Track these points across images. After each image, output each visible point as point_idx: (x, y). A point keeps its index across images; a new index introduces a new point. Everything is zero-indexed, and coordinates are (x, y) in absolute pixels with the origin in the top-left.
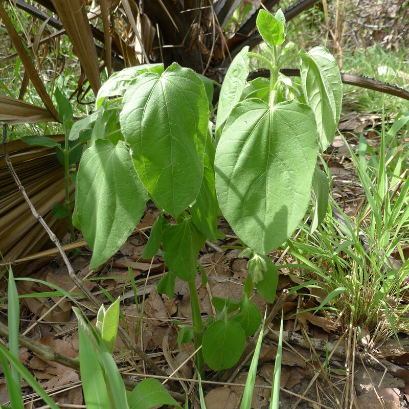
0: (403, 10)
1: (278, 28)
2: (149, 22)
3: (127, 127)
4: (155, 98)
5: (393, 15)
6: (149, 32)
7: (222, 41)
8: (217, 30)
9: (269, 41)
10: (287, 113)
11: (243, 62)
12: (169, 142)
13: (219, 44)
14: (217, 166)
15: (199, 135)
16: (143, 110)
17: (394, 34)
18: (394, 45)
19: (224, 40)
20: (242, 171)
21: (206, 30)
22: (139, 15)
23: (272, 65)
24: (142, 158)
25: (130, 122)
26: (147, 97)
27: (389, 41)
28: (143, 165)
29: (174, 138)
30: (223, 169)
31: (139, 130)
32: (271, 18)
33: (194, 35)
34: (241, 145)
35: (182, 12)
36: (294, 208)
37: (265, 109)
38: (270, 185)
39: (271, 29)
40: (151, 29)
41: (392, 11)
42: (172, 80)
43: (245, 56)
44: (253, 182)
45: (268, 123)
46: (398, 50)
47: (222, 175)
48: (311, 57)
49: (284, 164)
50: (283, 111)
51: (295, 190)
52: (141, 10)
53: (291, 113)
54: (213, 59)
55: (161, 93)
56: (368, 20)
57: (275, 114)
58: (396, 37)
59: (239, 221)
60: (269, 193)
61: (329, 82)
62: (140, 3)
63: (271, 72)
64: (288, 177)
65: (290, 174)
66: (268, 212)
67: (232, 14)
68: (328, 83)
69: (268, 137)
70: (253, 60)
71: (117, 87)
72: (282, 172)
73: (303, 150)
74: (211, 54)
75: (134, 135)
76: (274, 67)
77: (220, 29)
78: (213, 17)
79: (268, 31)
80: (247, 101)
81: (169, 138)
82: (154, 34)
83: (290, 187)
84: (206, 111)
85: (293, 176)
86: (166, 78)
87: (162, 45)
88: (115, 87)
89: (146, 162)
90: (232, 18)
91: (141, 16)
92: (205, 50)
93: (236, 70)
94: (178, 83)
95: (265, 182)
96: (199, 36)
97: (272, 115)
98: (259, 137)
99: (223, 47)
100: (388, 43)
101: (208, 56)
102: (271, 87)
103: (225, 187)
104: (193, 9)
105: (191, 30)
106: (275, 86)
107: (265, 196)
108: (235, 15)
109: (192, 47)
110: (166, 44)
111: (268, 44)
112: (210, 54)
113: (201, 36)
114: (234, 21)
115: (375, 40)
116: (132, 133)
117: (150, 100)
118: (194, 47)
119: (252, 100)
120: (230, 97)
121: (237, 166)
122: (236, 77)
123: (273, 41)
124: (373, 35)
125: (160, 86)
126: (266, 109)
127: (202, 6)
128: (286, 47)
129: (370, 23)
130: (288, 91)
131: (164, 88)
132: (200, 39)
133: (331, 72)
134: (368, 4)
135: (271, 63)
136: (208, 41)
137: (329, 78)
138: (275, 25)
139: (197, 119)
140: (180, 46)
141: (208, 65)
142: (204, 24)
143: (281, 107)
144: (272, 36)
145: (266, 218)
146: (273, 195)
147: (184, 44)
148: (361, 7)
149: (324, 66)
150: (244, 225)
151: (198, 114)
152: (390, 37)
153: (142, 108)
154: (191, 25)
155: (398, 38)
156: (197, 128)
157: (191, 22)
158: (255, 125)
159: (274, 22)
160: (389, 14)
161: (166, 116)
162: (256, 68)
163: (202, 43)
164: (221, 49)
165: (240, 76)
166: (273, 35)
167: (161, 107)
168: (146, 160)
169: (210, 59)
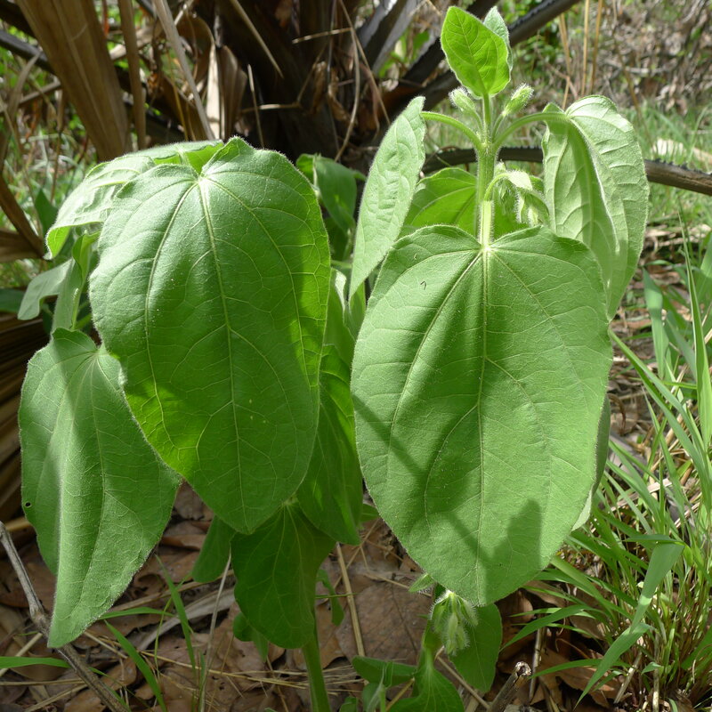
0: (692, 41)
1: (495, 51)
2: (233, 61)
3: (108, 311)
4: (182, 233)
5: (675, 51)
6: (233, 82)
7: (374, 97)
8: (363, 74)
9: (473, 82)
10: (525, 260)
11: (411, 135)
12: (222, 346)
13: (367, 102)
14: (356, 393)
15: (306, 322)
16: (150, 265)
17: (679, 83)
18: (680, 102)
19: (377, 94)
20: (419, 405)
21: (342, 75)
22: (213, 48)
23: (481, 139)
24: (154, 390)
25: (116, 297)
26: (163, 229)
27: (671, 94)
28: (157, 408)
29: (237, 335)
30: (371, 402)
31: (139, 320)
32: (477, 28)
33: (319, 84)
34: (414, 343)
35: (296, 41)
36: (552, 495)
37: (468, 252)
38: (489, 438)
39: (478, 55)
40: (238, 75)
41: (672, 44)
42: (229, 183)
43: (416, 121)
44: (446, 432)
45: (479, 286)
46: (685, 111)
47: (370, 417)
48: (573, 122)
49: (524, 385)
50: (515, 256)
51: (552, 451)
52: (218, 38)
53: (535, 260)
54: (356, 129)
55: (198, 218)
56: (632, 60)
57: (495, 264)
58: (682, 89)
59: (418, 525)
60: (487, 456)
61: (616, 181)
62: (217, 25)
63: (479, 157)
64: (533, 418)
65: (538, 411)
66: (487, 503)
67: (393, 47)
68: (612, 182)
69: (480, 321)
70: (432, 131)
71: (96, 202)
72: (519, 404)
73: (570, 353)
74: (352, 120)
75: (127, 331)
76: (484, 144)
77: (370, 74)
78: (356, 50)
79: (470, 60)
80: (424, 233)
81: (224, 336)
82: (244, 84)
83: (540, 444)
84: (323, 259)
85: (547, 416)
86: (214, 178)
87: (259, 104)
88: (91, 203)
89: (164, 400)
90: (392, 54)
91: (218, 50)
92: (341, 113)
93: (394, 154)
94: (244, 191)
95: (477, 428)
96: (330, 87)
97: (488, 267)
98: (457, 322)
99: (375, 107)
100: (667, 98)
101: (346, 123)
102: (479, 194)
103: (380, 444)
104: (317, 35)
105: (314, 75)
106: (488, 191)
107: (478, 463)
108: (399, 50)
109: (315, 108)
110: (266, 103)
111: (470, 92)
112: (349, 119)
113: (334, 86)
114: (397, 60)
115: (644, 93)
116: (122, 328)
117: (169, 239)
118: (320, 108)
119: (437, 231)
120: (380, 218)
121: (407, 394)
122: (394, 169)
123: (481, 83)
124: (641, 85)
125: (197, 200)
126: (473, 252)
127: (335, 29)
128: (513, 98)
129: (634, 65)
130: (521, 202)
131: (207, 204)
132: (330, 93)
133: (623, 157)
134: (629, 33)
135: (478, 135)
136: (346, 95)
137: (617, 170)
138: (486, 44)
139: (298, 280)
140: (293, 105)
141: (346, 141)
142: (339, 64)
143: (509, 244)
144: (480, 71)
145: (483, 516)
146: (498, 460)
147: (301, 102)
148: (618, 37)
149: (604, 143)
150: (428, 535)
151: (300, 268)
152: (673, 88)
153: (148, 261)
154: (314, 66)
155: (685, 91)
156: (299, 305)
157: (313, 61)
158: (447, 292)
159: (485, 38)
160: (667, 49)
161: (213, 281)
162: (438, 146)
163: (335, 99)
164: (371, 111)
165: (403, 167)
166: (483, 69)
167: (197, 256)
168: (165, 393)
169: (350, 129)
